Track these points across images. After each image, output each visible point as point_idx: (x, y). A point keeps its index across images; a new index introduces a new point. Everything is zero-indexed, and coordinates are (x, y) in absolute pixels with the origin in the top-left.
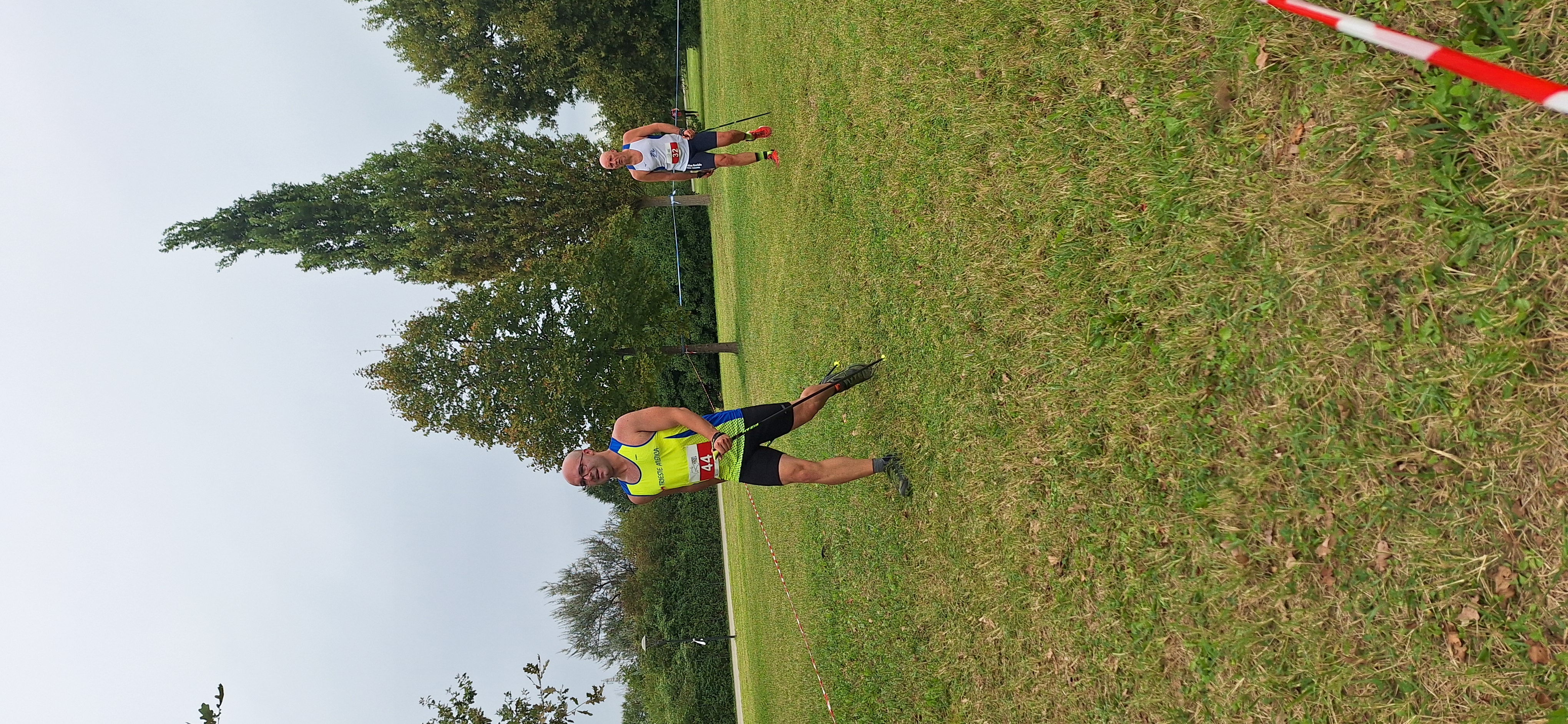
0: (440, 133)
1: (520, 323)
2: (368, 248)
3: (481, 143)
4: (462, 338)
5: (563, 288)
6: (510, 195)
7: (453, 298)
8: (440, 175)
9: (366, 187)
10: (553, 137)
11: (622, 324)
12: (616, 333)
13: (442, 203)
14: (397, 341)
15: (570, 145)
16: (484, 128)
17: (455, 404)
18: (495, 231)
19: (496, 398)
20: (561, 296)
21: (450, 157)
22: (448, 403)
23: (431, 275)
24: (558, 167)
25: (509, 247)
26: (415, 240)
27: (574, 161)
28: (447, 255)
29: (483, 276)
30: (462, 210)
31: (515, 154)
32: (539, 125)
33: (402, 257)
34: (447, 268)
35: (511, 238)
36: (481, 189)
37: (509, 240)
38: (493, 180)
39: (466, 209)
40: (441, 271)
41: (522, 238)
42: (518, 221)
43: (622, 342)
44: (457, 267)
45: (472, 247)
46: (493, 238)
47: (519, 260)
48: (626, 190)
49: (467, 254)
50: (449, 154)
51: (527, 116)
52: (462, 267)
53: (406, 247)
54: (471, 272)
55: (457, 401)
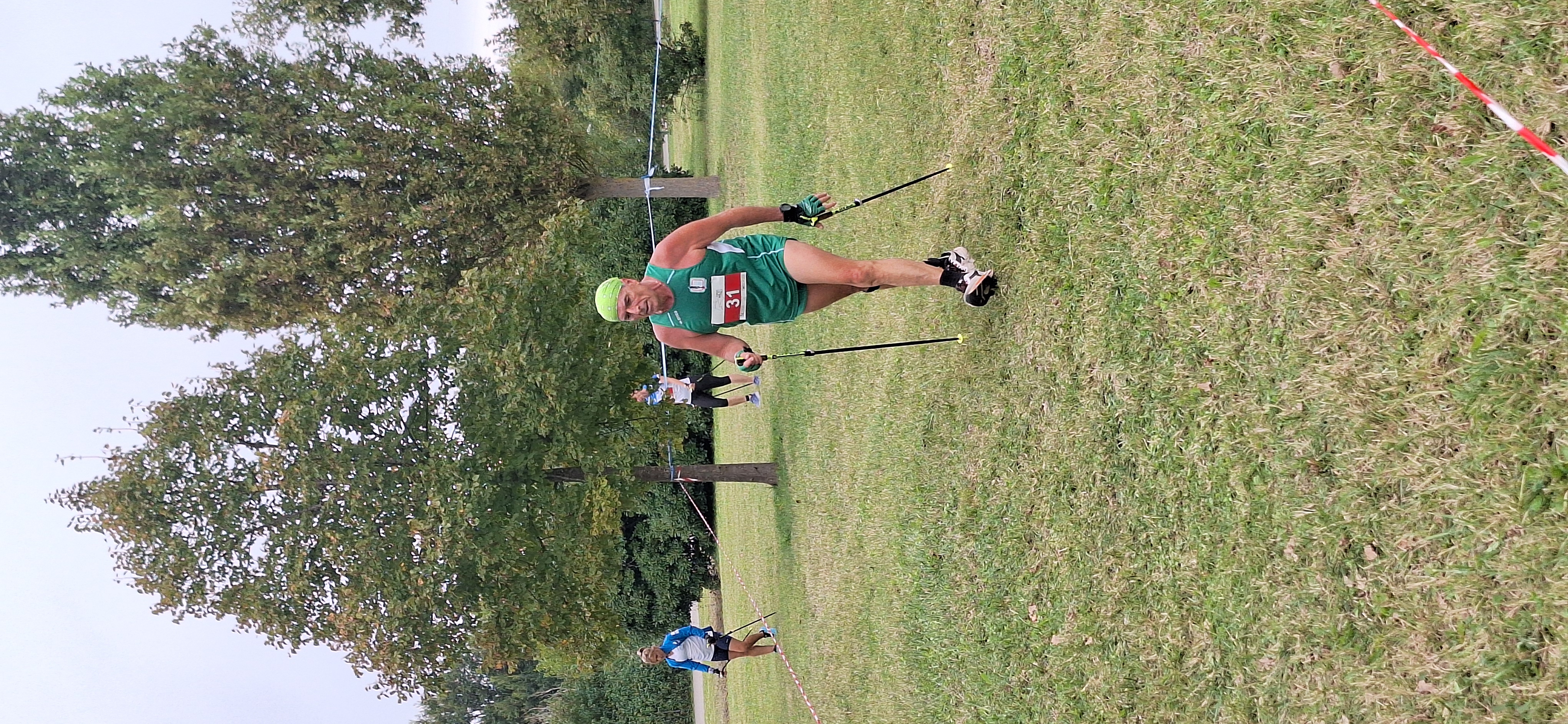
0: (211, 45)
1: (365, 412)
2: (62, 256)
3: (288, 66)
4: (256, 438)
5: (450, 348)
6: (341, 168)
7: (242, 364)
8: (208, 122)
10: (426, 60)
11: (563, 422)
12: (548, 439)
13: (209, 177)
15: (456, 76)
16: (281, 33)
17: (236, 562)
18: (308, 234)
19: (314, 554)
20: (446, 365)
21: (230, 91)
22: (222, 562)
23: (179, 312)
24: (435, 116)
25: (331, 265)
26: (154, 244)
27: (464, 107)
28: (213, 275)
29: (279, 319)
30: (247, 191)
31: (352, 90)
32: (390, 30)
33: (124, 276)
34: (211, 300)
35: (338, 248)
36: (285, 154)
37: (332, 253)
38: (308, 137)
39: (256, 191)
40: (198, 306)
41: (359, 249)
42: (352, 217)
43: (560, 456)
44: (230, 299)
45: (260, 262)
46: (302, 248)
47: (348, 290)
48: (561, 165)
49: (252, 275)
50: (227, 86)
51: (366, 14)
52: (239, 301)
53: (133, 258)
54: (256, 311)
55: (240, 559)
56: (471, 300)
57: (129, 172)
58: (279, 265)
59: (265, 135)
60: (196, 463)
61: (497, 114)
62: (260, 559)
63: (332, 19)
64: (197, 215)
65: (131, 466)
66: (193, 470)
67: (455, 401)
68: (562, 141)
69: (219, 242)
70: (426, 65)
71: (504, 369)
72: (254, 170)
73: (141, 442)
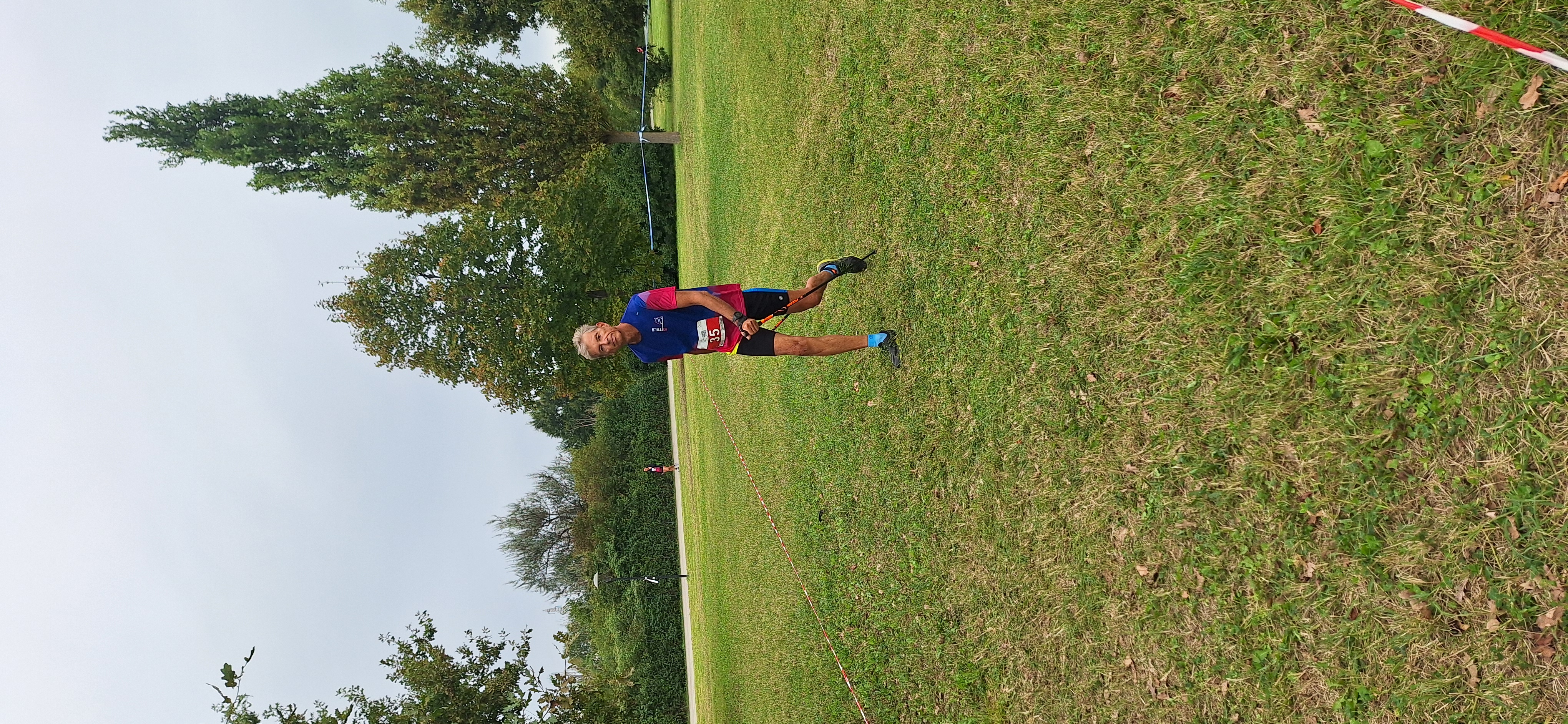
0: (400, 56)
1: (488, 259)
2: (324, 171)
3: (444, 69)
4: (428, 273)
5: (533, 226)
6: (474, 124)
7: (419, 232)
8: (401, 99)
9: (322, 107)
11: (595, 266)
12: (588, 275)
13: (402, 128)
14: (361, 274)
15: (535, 75)
16: (442, 50)
17: (420, 340)
18: (458, 160)
19: (463, 336)
20: (531, 234)
21: (411, 82)
22: (413, 339)
23: (389, 203)
24: (525, 97)
25: (471, 178)
26: (374, 165)
27: (540, 92)
28: (406, 182)
29: (441, 207)
30: (424, 136)
31: (479, 81)
32: (501, 50)
33: (359, 182)
34: (406, 197)
35: (474, 169)
36: (443, 117)
37: (471, 171)
38: (456, 107)
39: (428, 136)
40: (400, 199)
41: (486, 170)
42: (481, 152)
43: (594, 285)
44: (417, 195)
45: (432, 176)
46: (455, 168)
47: (481, 191)
48: (594, 124)
49: (428, 183)
50: (409, 79)
52: (421, 197)
54: (431, 202)
55: (422, 337)
56: (543, 198)
58: (442, 177)
59: (432, 107)
61: (558, 96)
63: (470, 42)
65: (360, 287)
66: (394, 290)
67: (537, 254)
68: (594, 111)
69: (409, 164)
70: (519, 69)
71: (562, 237)
72: (427, 126)
73: (365, 274)
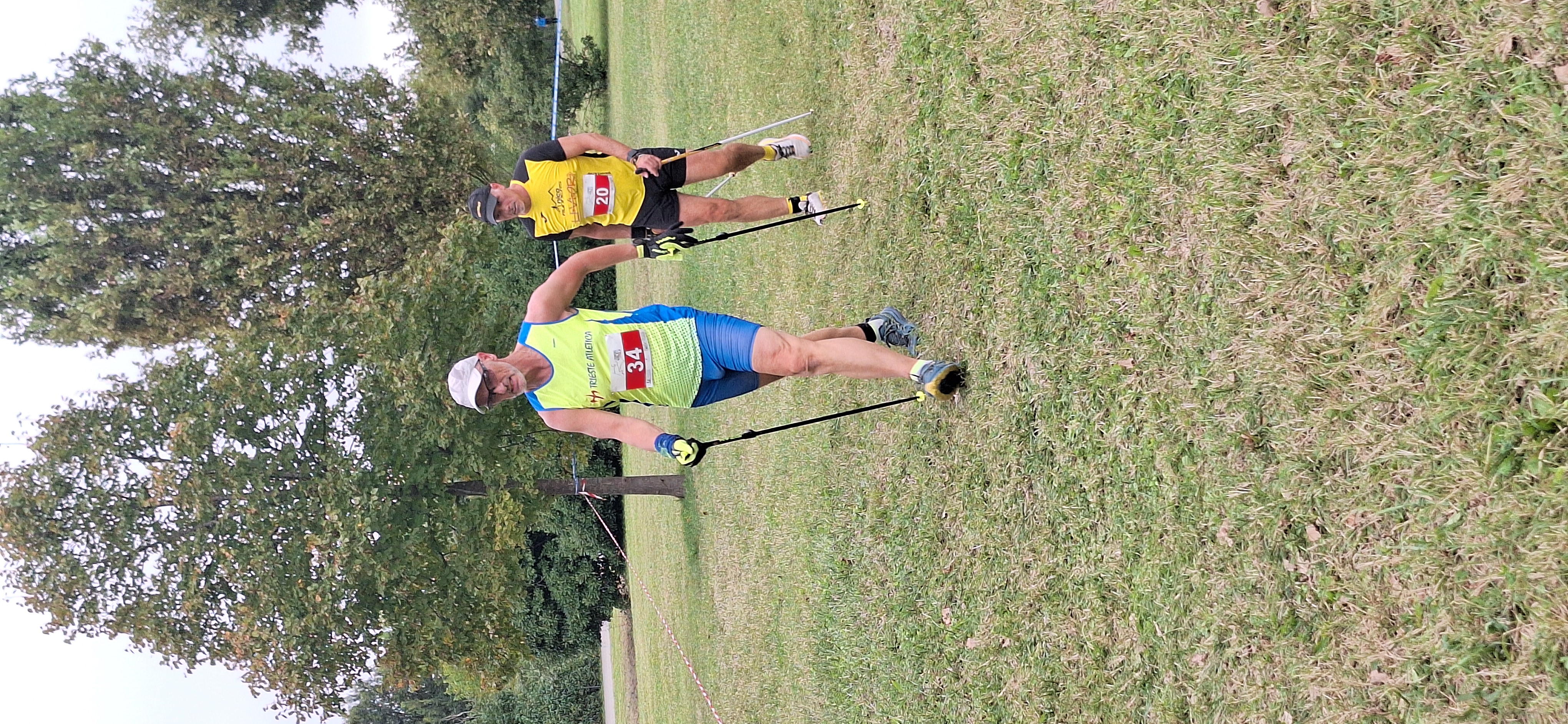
0: (100, 58)
1: (261, 425)
3: (181, 78)
4: (148, 452)
5: (348, 358)
6: (237, 180)
7: (134, 376)
8: (101, 136)
10: (322, 71)
12: (448, 451)
13: (103, 190)
15: (353, 88)
16: (178, 48)
17: (129, 580)
18: (205, 247)
19: (209, 572)
20: (344, 375)
21: (122, 105)
22: (115, 580)
23: (74, 329)
24: (332, 128)
25: (229, 279)
26: (47, 260)
27: (361, 117)
28: (108, 291)
29: (176, 334)
30: (142, 204)
31: (247, 101)
32: (288, 45)
33: (18, 292)
34: (106, 316)
35: (235, 262)
36: (180, 166)
37: (229, 266)
38: (203, 149)
39: (150, 203)
40: (93, 322)
41: (257, 263)
42: (249, 230)
43: (461, 468)
44: (126, 314)
45: (156, 278)
46: (199, 261)
47: (246, 304)
48: (462, 176)
49: (148, 290)
50: (118, 99)
51: (263, 29)
52: (135, 316)
53: (27, 273)
54: (153, 326)
55: (132, 576)
56: (367, 308)
57: (20, 187)
58: (175, 278)
59: (160, 147)
60: (87, 478)
61: (395, 125)
62: (153, 577)
63: (229, 33)
64: (90, 230)
65: (19, 481)
66: (83, 485)
67: (354, 414)
68: (462, 152)
69: (113, 256)
70: (322, 76)
71: (402, 379)
72: (149, 183)
73: (30, 457)
